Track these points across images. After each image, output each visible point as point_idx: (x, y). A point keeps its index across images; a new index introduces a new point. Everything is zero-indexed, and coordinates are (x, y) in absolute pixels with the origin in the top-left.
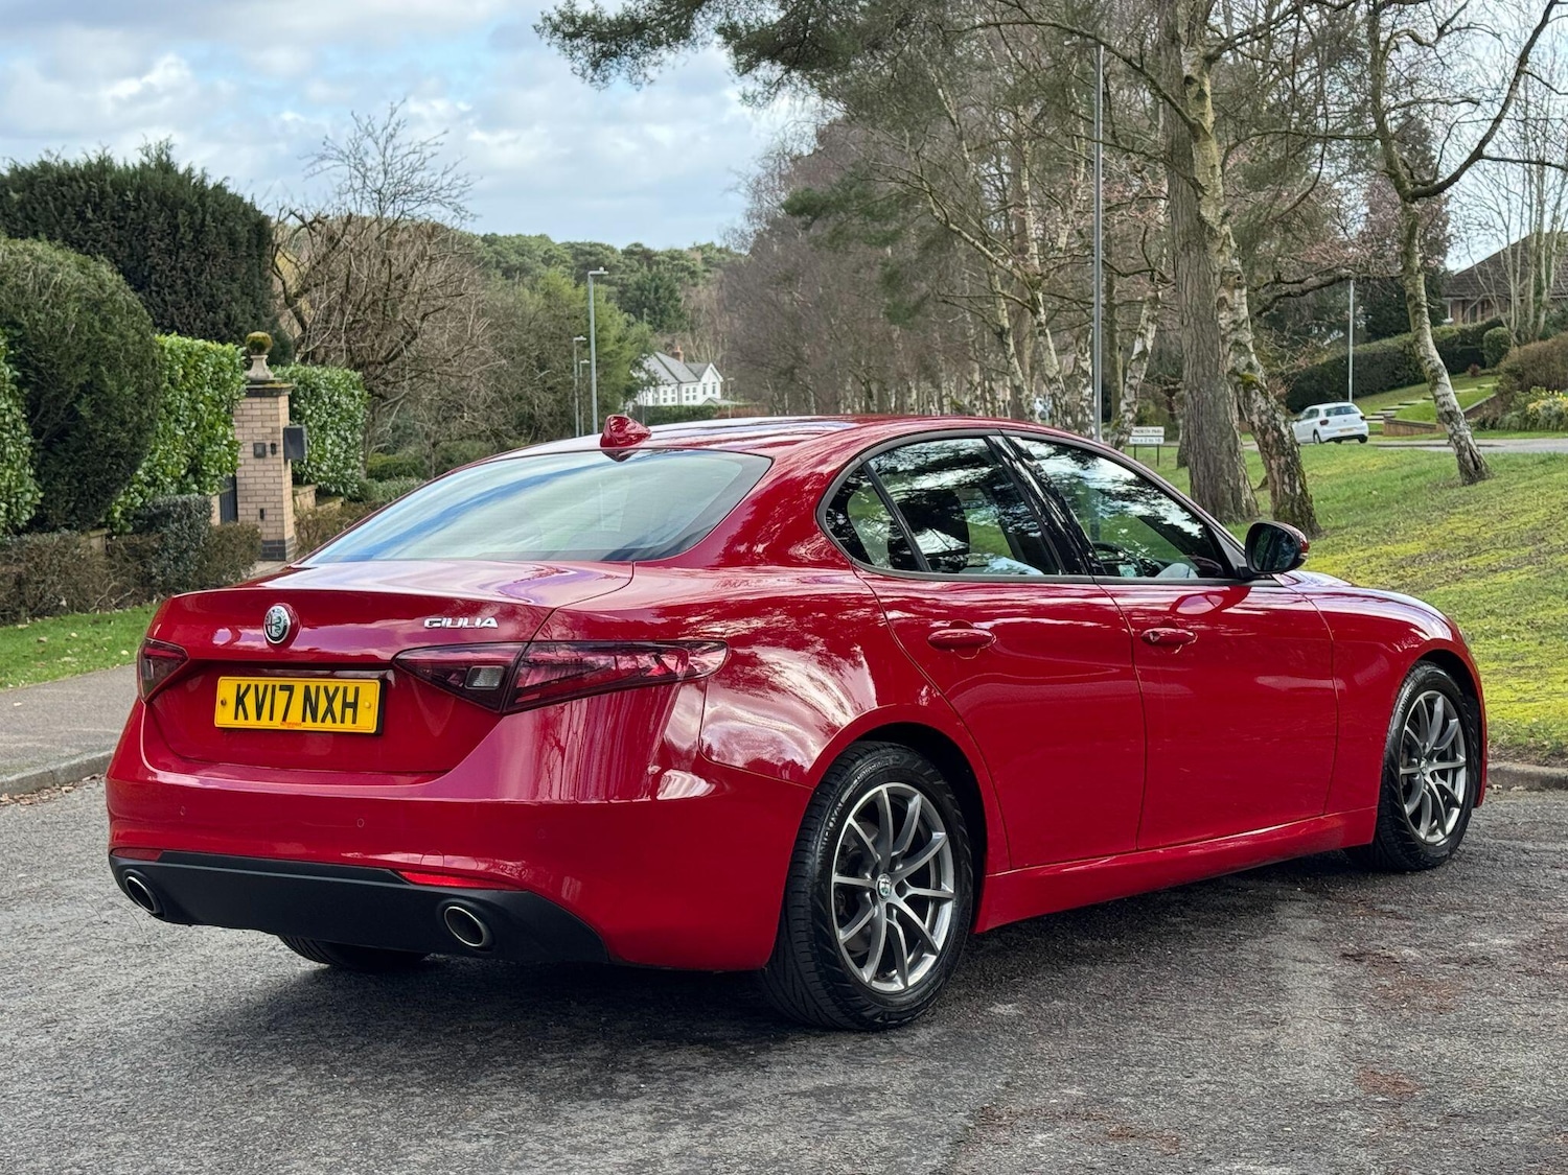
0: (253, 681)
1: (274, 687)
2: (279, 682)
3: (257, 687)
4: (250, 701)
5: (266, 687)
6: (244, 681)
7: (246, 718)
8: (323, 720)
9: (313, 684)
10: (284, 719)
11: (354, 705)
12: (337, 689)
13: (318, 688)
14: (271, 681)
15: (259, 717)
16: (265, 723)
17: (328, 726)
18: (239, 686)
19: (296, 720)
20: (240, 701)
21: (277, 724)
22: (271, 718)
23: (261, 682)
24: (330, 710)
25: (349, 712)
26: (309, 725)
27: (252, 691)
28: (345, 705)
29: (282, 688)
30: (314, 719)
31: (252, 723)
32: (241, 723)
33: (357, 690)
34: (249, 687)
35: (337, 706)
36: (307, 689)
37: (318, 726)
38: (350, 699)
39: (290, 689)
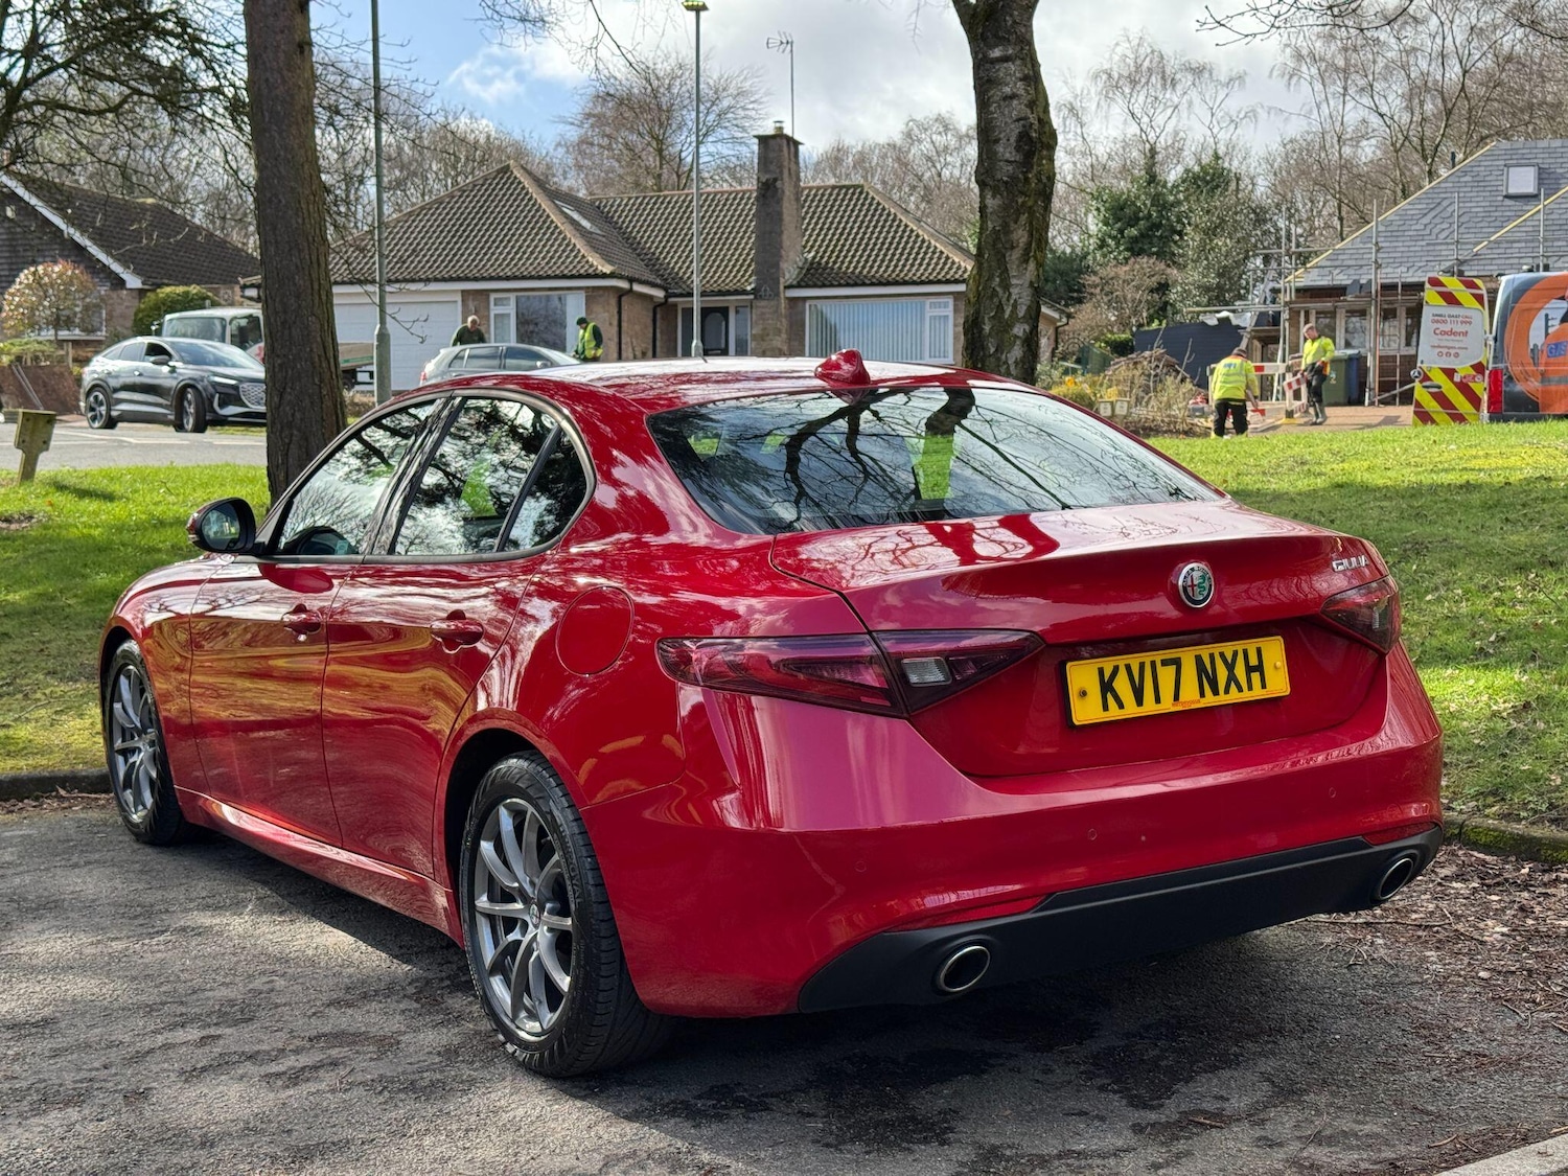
0: (1121, 661)
1: (1153, 664)
2: (1158, 656)
3: (1128, 668)
4: (1122, 685)
5: (1142, 666)
6: (1108, 665)
7: (1121, 706)
8: (1227, 691)
9: (1204, 652)
10: (1176, 697)
11: (1260, 668)
12: (1235, 654)
13: (1212, 656)
14: (1147, 657)
15: (1140, 702)
16: (1150, 707)
17: (1234, 696)
18: (1101, 672)
19: (1192, 696)
20: (1107, 687)
21: (1167, 705)
22: (1158, 700)
23: (1134, 660)
24: (1232, 678)
25: (1255, 676)
26: (1211, 700)
27: (1123, 673)
28: (1250, 669)
29: (1165, 663)
30: (1216, 692)
31: (1131, 710)
32: (1114, 713)
33: (1259, 651)
34: (1116, 670)
35: (1240, 671)
36: (1199, 660)
37: (1223, 699)
38: (1254, 661)
39: (1177, 662)
